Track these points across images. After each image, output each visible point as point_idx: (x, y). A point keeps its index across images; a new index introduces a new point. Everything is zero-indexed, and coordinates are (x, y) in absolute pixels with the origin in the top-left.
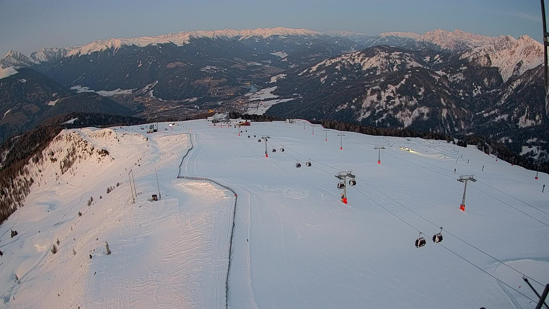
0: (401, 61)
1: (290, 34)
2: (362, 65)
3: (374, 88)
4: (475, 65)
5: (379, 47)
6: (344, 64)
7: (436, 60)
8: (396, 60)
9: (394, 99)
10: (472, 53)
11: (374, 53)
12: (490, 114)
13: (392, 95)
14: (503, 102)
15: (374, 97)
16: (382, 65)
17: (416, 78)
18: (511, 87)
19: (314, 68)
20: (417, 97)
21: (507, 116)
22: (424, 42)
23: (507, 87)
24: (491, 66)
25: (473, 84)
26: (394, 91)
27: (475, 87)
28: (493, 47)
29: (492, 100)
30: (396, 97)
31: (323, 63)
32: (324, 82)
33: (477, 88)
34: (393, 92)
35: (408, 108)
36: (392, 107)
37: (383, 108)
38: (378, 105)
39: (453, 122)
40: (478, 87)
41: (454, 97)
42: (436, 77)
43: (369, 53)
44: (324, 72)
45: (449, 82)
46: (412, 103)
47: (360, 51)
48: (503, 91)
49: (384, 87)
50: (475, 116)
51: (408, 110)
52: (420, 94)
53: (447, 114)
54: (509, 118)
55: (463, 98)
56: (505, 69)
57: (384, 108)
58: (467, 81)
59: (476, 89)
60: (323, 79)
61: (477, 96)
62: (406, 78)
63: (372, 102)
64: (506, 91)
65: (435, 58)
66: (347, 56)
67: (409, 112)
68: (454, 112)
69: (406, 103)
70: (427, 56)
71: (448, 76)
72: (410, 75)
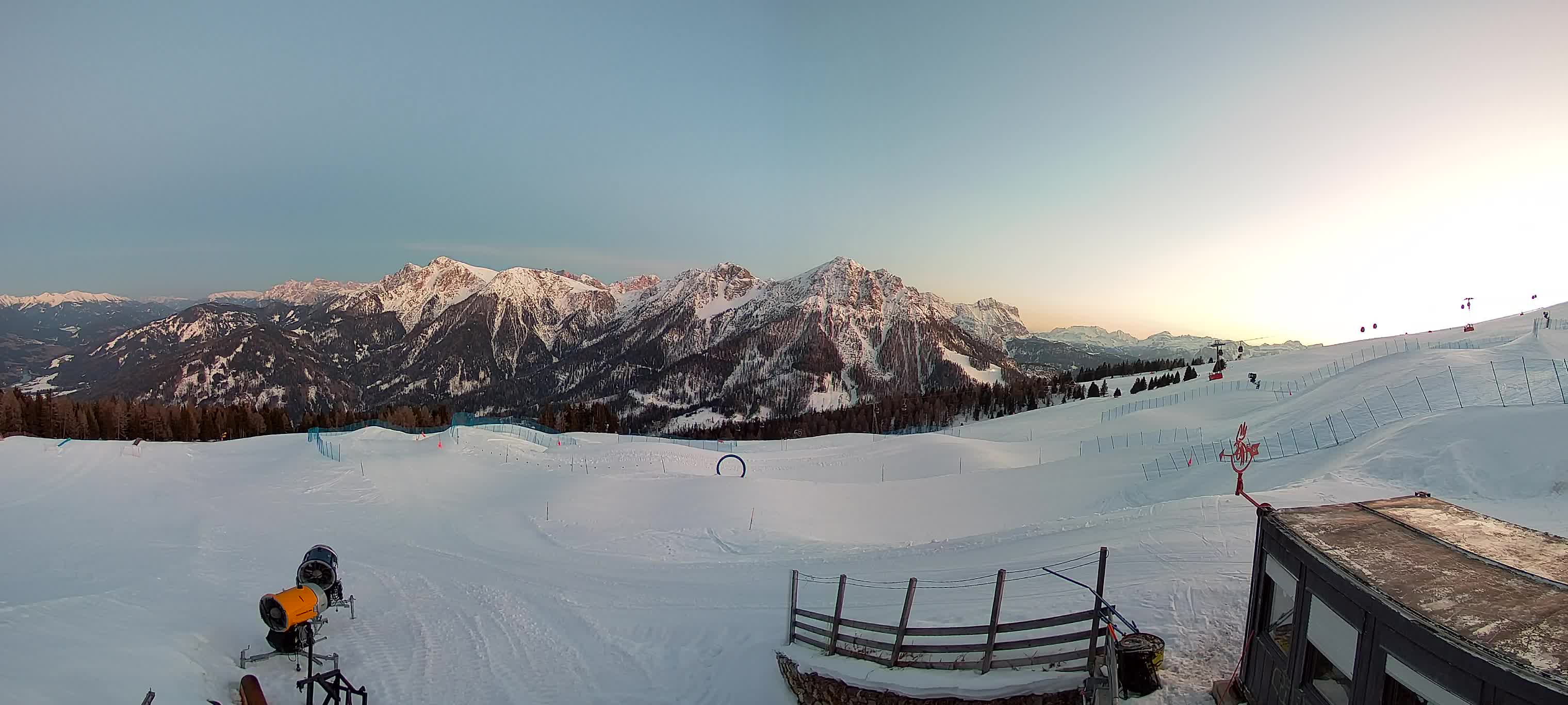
0: (236, 324)
1: (88, 301)
2: (179, 334)
3: (193, 363)
4: (356, 314)
5: (204, 306)
6: (152, 335)
7: (289, 318)
8: (230, 323)
9: (225, 378)
10: (346, 301)
11: (196, 315)
12: (392, 384)
13: (222, 372)
14: (411, 363)
15: (194, 379)
16: (208, 333)
17: (261, 340)
18: (422, 336)
19: (112, 344)
20: (263, 370)
21: (425, 383)
22: (269, 300)
23: (416, 338)
24: (383, 312)
25: (355, 342)
26: (226, 365)
27: (359, 346)
28: (381, 286)
29: (392, 362)
30: (230, 375)
31: (124, 335)
32: (124, 363)
33: (362, 348)
34: (223, 366)
35: (250, 391)
36: (223, 391)
37: (208, 394)
38: (199, 391)
39: (329, 405)
40: (364, 346)
41: (325, 365)
42: (293, 338)
43: (189, 315)
44: (124, 348)
45: (314, 344)
46: (255, 382)
47: (175, 314)
48: (409, 346)
49: (209, 361)
50: (366, 392)
51: (250, 395)
52: (268, 365)
53: (317, 393)
54: (430, 384)
55: (340, 366)
56: (406, 312)
57: (210, 395)
58: (344, 339)
59: (361, 350)
60: (123, 359)
61: (363, 360)
62: (244, 343)
63: (191, 385)
64: (414, 344)
65: (288, 316)
66: (158, 323)
67: (252, 398)
68: (329, 389)
69: (246, 383)
70: (276, 315)
71: (312, 335)
72: (251, 337)
